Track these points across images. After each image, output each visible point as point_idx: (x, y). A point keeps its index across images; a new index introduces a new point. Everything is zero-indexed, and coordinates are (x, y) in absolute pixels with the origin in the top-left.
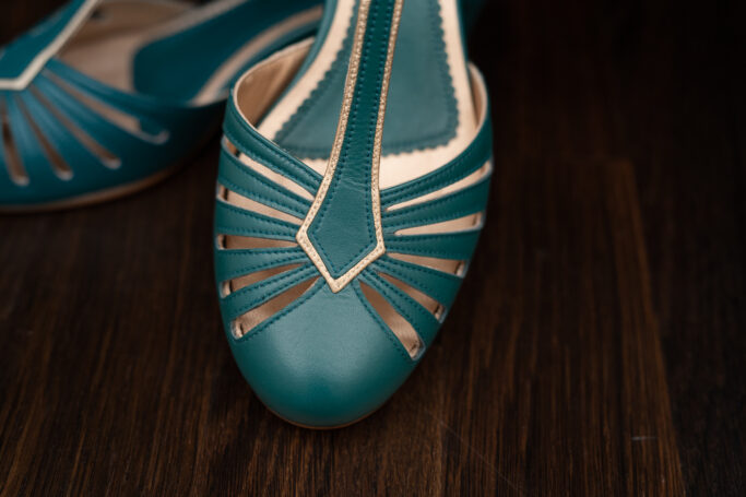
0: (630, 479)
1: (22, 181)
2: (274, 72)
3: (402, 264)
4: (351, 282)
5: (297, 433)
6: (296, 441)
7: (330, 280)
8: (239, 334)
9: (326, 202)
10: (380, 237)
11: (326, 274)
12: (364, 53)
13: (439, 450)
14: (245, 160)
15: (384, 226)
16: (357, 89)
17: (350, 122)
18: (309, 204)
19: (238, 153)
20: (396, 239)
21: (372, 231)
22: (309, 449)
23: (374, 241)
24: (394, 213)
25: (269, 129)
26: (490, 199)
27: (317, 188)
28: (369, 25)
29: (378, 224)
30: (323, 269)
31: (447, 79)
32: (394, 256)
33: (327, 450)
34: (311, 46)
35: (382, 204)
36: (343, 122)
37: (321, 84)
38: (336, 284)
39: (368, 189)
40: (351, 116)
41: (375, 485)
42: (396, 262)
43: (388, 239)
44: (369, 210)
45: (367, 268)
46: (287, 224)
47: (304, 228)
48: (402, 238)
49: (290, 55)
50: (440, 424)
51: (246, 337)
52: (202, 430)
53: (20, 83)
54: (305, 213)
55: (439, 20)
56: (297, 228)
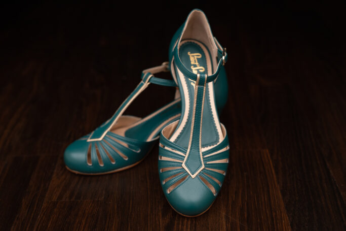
0: (275, 221)
1: (102, 165)
2: (170, 129)
3: (209, 171)
4: (197, 176)
5: (186, 219)
6: (186, 221)
7: (191, 175)
8: (169, 193)
9: (189, 156)
10: (203, 164)
11: (190, 174)
12: (195, 118)
13: (224, 219)
14: (166, 148)
15: (204, 161)
16: (194, 127)
17: (193, 135)
18: (184, 157)
19: (164, 147)
20: (207, 164)
21: (201, 163)
22: (189, 222)
23: (201, 165)
24: (206, 158)
25: (173, 139)
26: (229, 155)
27: (186, 153)
28: (196, 111)
29: (202, 160)
30: (189, 173)
31: (215, 127)
32: (207, 169)
33: (194, 222)
34: (179, 122)
35: (203, 155)
36: (191, 136)
37: (182, 131)
38: (193, 176)
39: (199, 152)
40: (193, 134)
41: (208, 228)
42: (208, 170)
43: (205, 165)
44: (200, 157)
45: (200, 172)
46: (179, 163)
47: (184, 163)
48: (209, 164)
49: (174, 124)
50: (224, 214)
51: (170, 193)
52: (161, 220)
53: (100, 139)
54: (183, 159)
55: (212, 112)
56: (182, 163)
